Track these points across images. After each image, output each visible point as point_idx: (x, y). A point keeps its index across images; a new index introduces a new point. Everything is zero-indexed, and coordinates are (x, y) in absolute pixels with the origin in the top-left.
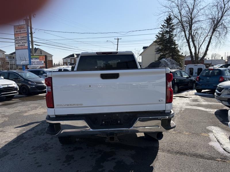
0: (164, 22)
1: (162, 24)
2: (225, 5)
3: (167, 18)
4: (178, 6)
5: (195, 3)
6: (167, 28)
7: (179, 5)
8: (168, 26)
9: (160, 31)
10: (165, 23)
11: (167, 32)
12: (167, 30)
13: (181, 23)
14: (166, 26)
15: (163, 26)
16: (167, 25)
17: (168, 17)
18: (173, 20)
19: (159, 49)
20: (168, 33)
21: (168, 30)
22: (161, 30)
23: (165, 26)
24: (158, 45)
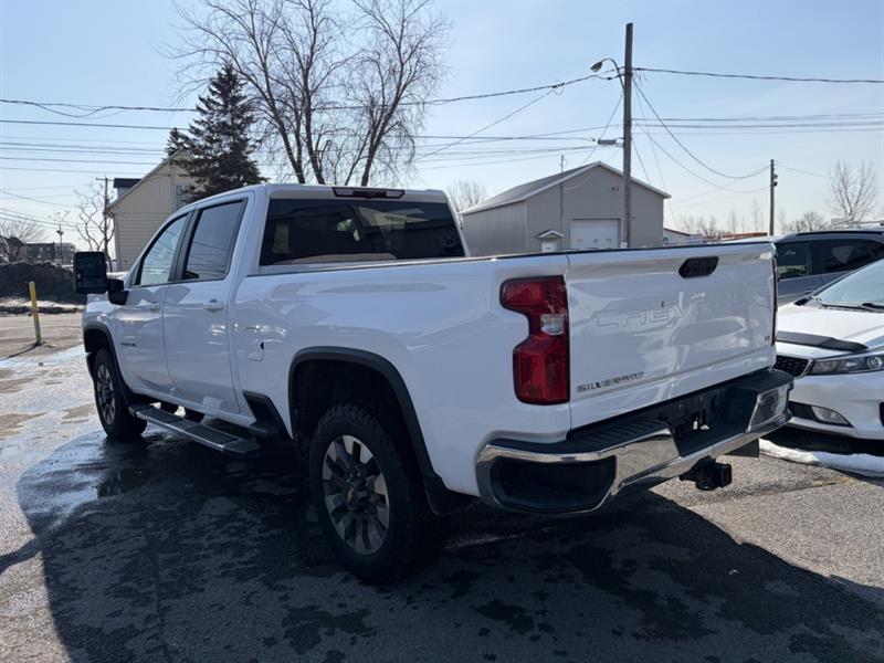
0: (211, 90)
1: (204, 96)
2: (402, 65)
3: (220, 74)
4: (253, 36)
5: (315, 39)
6: (224, 112)
7: (257, 32)
8: (226, 106)
9: (197, 122)
10: (214, 93)
11: (224, 129)
12: (224, 119)
13: (267, 100)
14: (219, 104)
15: (207, 102)
16: (222, 103)
17: (224, 72)
18: (241, 85)
19: (196, 191)
20: (229, 134)
21: (226, 118)
22: (198, 116)
23: (214, 103)
24: (193, 175)
